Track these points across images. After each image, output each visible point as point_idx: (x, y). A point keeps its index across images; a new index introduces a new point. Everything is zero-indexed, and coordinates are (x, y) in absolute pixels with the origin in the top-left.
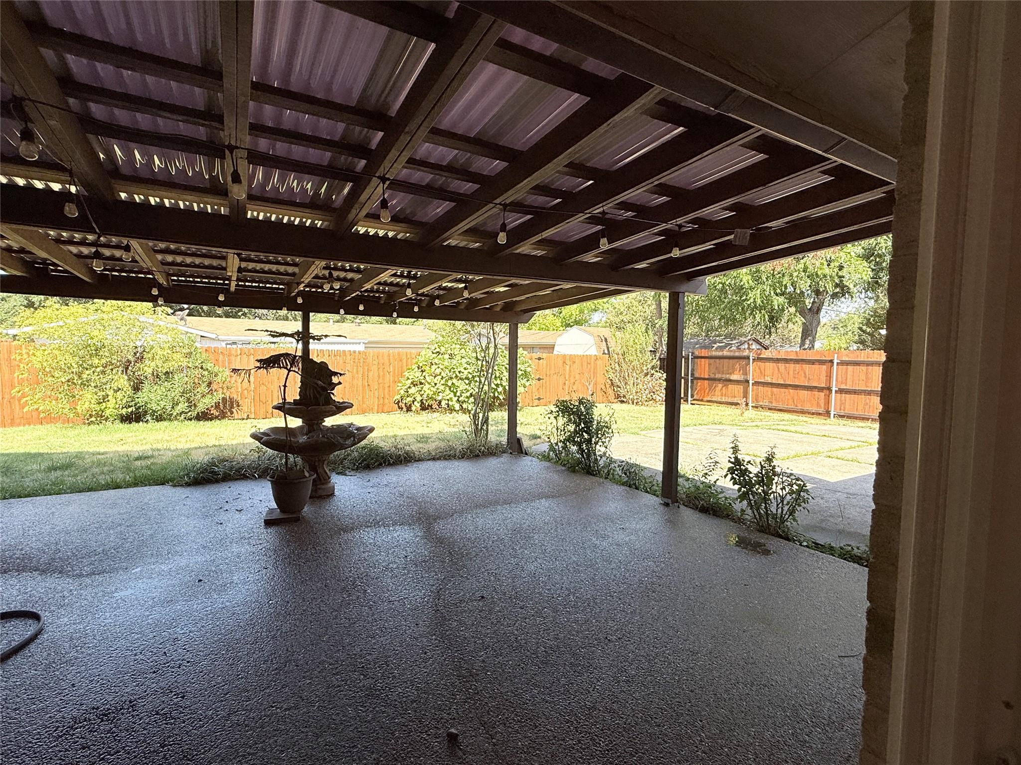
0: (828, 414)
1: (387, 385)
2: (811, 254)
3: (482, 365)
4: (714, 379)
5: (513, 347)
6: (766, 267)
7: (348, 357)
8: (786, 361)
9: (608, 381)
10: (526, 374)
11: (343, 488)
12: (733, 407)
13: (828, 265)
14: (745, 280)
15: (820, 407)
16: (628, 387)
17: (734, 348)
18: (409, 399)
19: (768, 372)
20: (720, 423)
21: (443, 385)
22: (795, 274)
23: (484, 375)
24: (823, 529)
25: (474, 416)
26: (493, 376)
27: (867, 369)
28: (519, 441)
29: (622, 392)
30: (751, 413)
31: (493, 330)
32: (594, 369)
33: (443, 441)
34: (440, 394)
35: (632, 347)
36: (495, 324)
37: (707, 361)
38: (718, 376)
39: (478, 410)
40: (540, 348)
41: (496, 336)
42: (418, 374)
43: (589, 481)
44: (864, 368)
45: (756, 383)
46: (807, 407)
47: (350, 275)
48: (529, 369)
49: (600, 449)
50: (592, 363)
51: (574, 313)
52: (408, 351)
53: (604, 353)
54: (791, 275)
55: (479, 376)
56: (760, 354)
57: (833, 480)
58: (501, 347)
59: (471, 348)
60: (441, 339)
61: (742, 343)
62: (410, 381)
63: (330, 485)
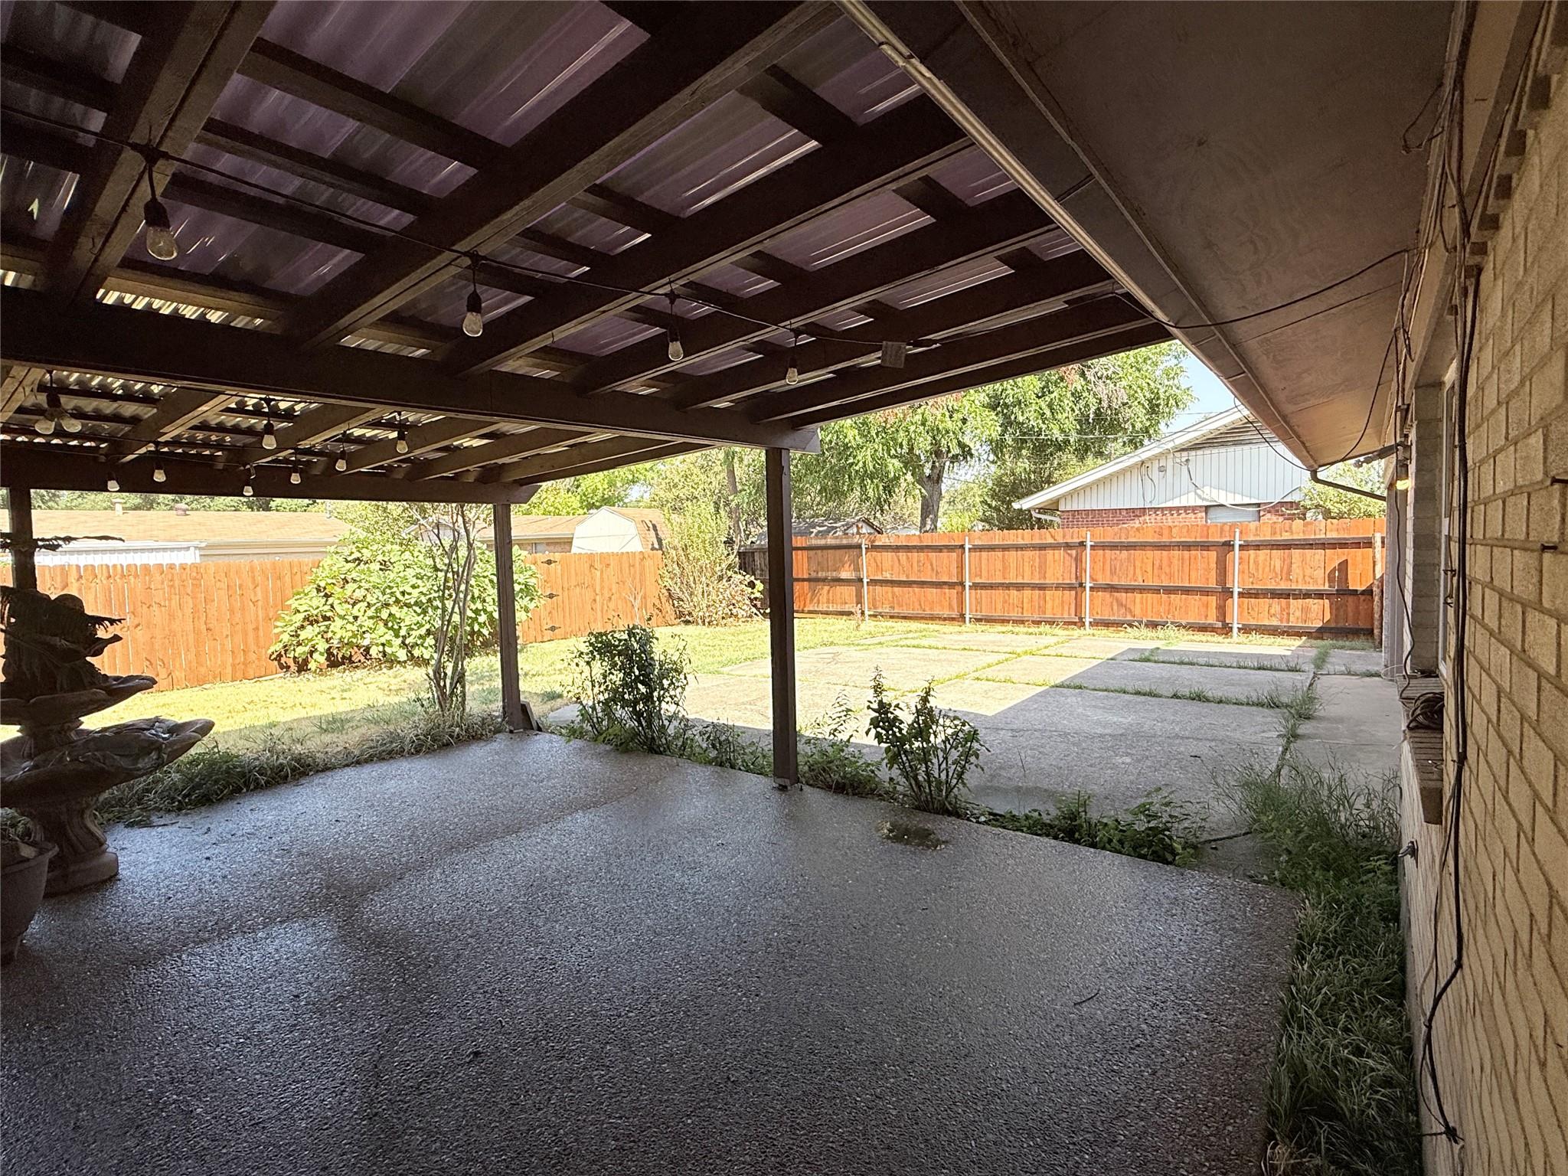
0: (962, 616)
1: (251, 627)
2: (931, 401)
3: (446, 580)
4: (817, 580)
5: (503, 544)
6: (876, 417)
7: (158, 577)
8: (908, 548)
9: (664, 591)
10: (527, 589)
11: (142, 858)
12: (845, 617)
13: (951, 417)
14: (850, 437)
15: (953, 610)
16: (695, 599)
17: (839, 533)
18: (300, 650)
19: (886, 565)
20: (832, 643)
21: (370, 618)
22: (912, 428)
23: (450, 595)
24: (997, 789)
25: (437, 672)
26: (469, 598)
27: (1003, 556)
28: (524, 709)
29: (687, 607)
30: (869, 625)
31: (463, 516)
32: (641, 575)
33: (377, 723)
34: (367, 635)
35: (698, 537)
36: (467, 507)
37: (805, 553)
38: (821, 575)
39: (445, 657)
40: (548, 544)
41: (470, 528)
42: (318, 601)
43: (654, 763)
44: (1000, 554)
45: (873, 582)
46: (937, 612)
47: (129, 409)
48: (532, 581)
49: (667, 708)
50: (637, 565)
51: (599, 487)
52: (294, 558)
53: (653, 549)
54: (907, 431)
55: (442, 599)
56: (874, 541)
57: (990, 713)
58: (479, 544)
59: (423, 551)
60: (362, 535)
61: (849, 526)
62: (301, 616)
63: (106, 858)
